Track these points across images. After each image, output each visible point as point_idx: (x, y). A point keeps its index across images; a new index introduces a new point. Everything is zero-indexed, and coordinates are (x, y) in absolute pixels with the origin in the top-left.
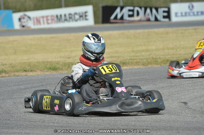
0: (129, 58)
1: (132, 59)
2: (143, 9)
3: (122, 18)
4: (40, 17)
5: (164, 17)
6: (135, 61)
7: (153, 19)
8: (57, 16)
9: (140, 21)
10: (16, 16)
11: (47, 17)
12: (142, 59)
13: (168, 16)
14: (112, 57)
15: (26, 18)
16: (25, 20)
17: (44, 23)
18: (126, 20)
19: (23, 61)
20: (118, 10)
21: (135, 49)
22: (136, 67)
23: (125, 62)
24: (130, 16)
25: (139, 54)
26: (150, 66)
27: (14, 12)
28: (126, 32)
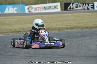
0: (75, 26)
1: (76, 26)
2: (82, 4)
3: (73, 8)
4: (37, 8)
5: (91, 8)
6: (77, 27)
7: (86, 9)
8: (44, 7)
9: (81, 9)
10: (27, 7)
11: (40, 7)
12: (80, 26)
13: (93, 8)
14: (67, 25)
15: (31, 8)
16: (30, 9)
17: (39, 10)
18: (75, 9)
19: (29, 27)
20: (71, 4)
21: (78, 22)
22: (78, 30)
23: (73, 28)
24: (76, 7)
25: (79, 24)
26: (84, 29)
27: (25, 5)
28: (75, 14)
